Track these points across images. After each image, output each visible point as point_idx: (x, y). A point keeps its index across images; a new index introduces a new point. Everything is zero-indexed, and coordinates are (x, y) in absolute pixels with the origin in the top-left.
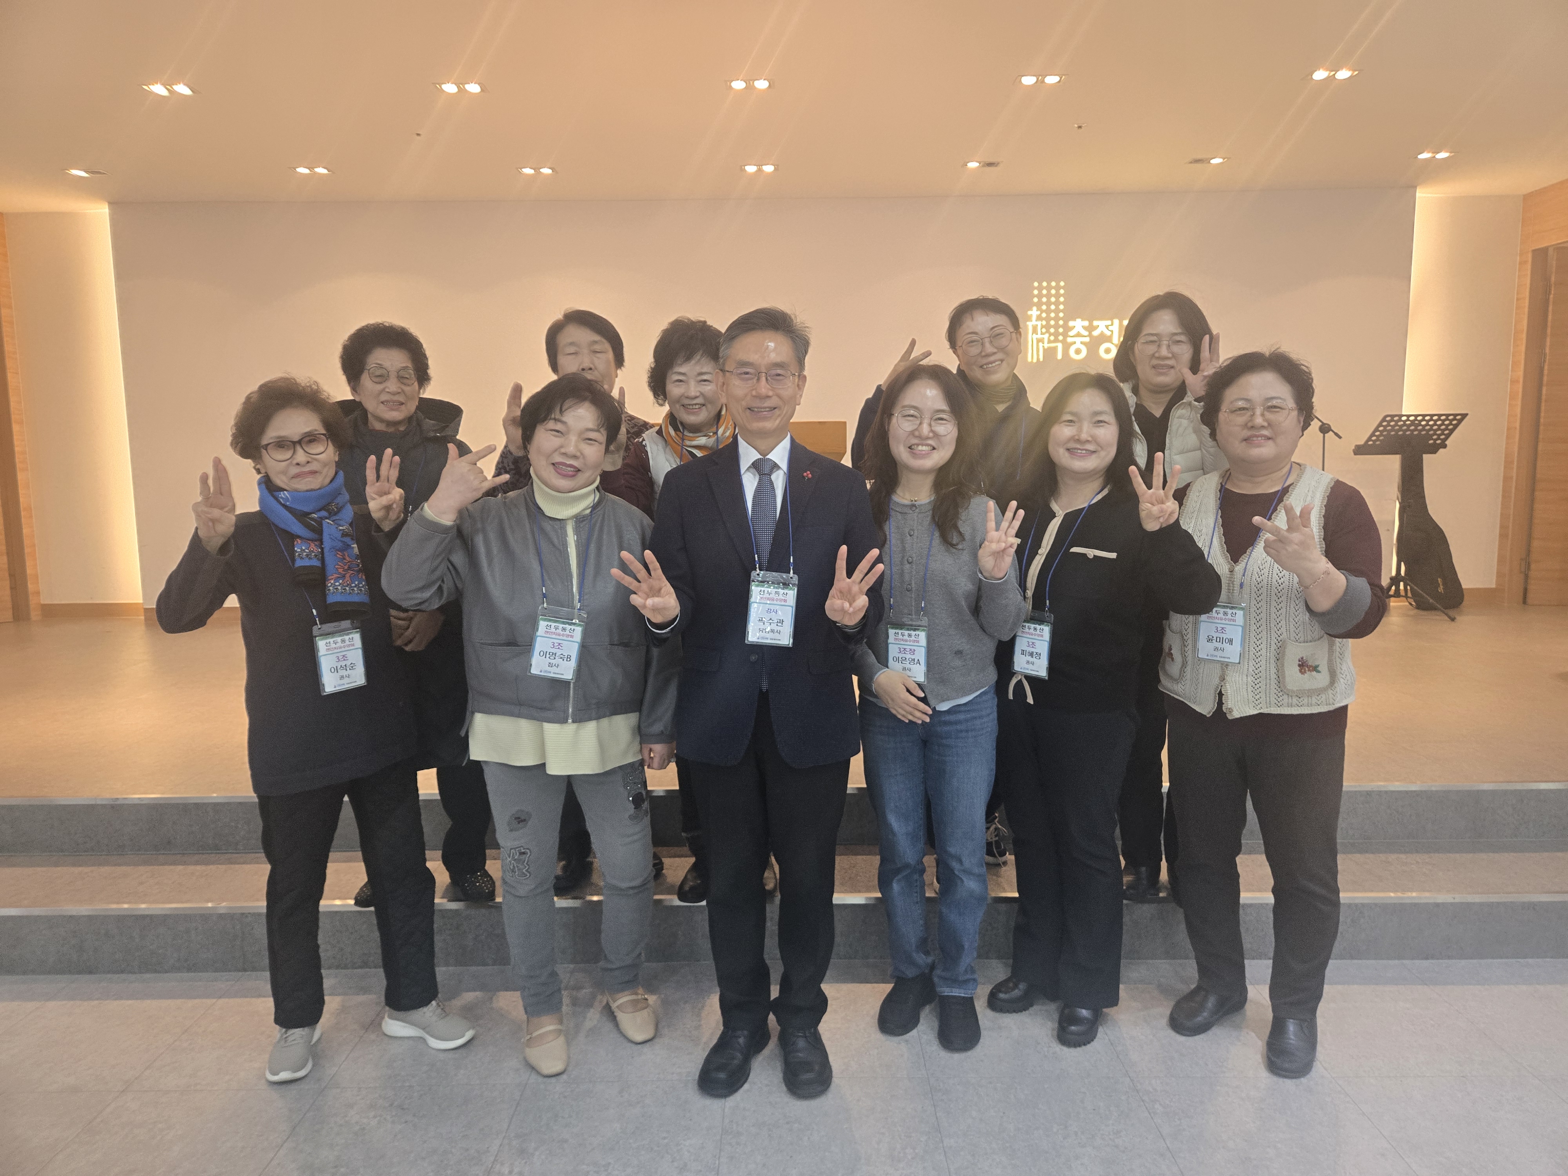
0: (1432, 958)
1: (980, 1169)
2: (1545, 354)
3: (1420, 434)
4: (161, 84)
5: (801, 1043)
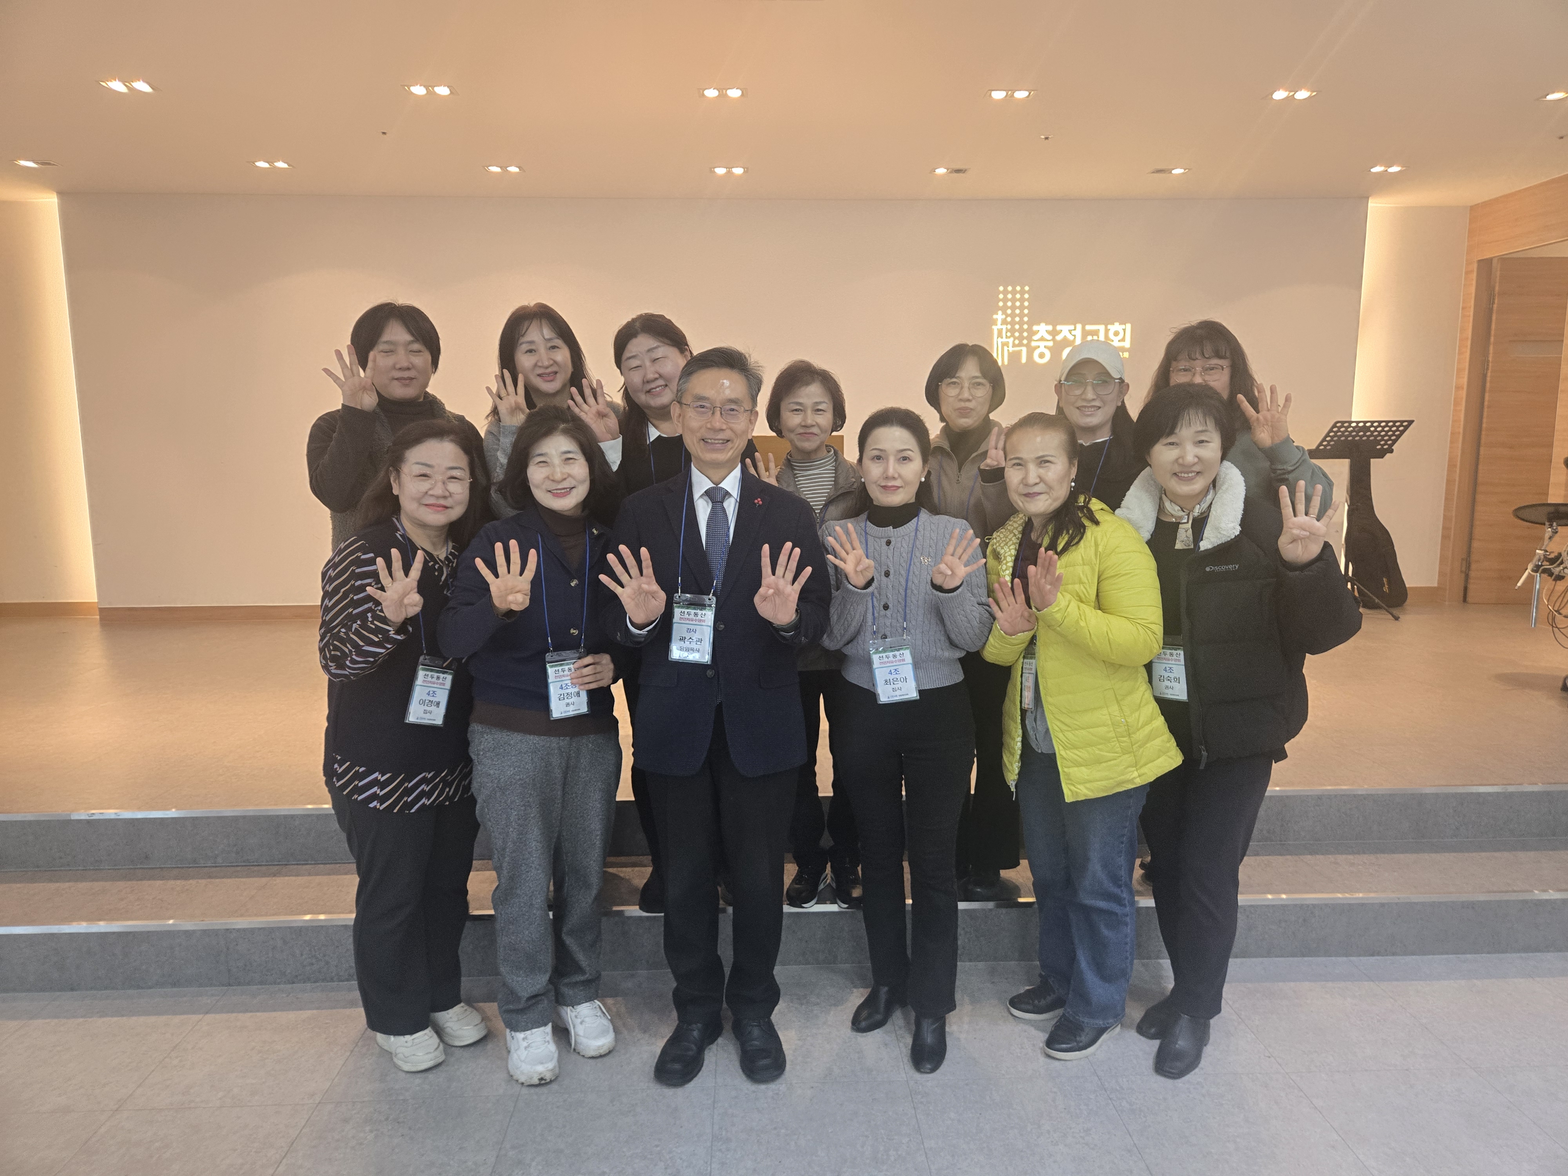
0: (1379, 954)
1: (959, 1169)
2: (1488, 362)
3: (1368, 439)
4: (119, 81)
5: (756, 1032)
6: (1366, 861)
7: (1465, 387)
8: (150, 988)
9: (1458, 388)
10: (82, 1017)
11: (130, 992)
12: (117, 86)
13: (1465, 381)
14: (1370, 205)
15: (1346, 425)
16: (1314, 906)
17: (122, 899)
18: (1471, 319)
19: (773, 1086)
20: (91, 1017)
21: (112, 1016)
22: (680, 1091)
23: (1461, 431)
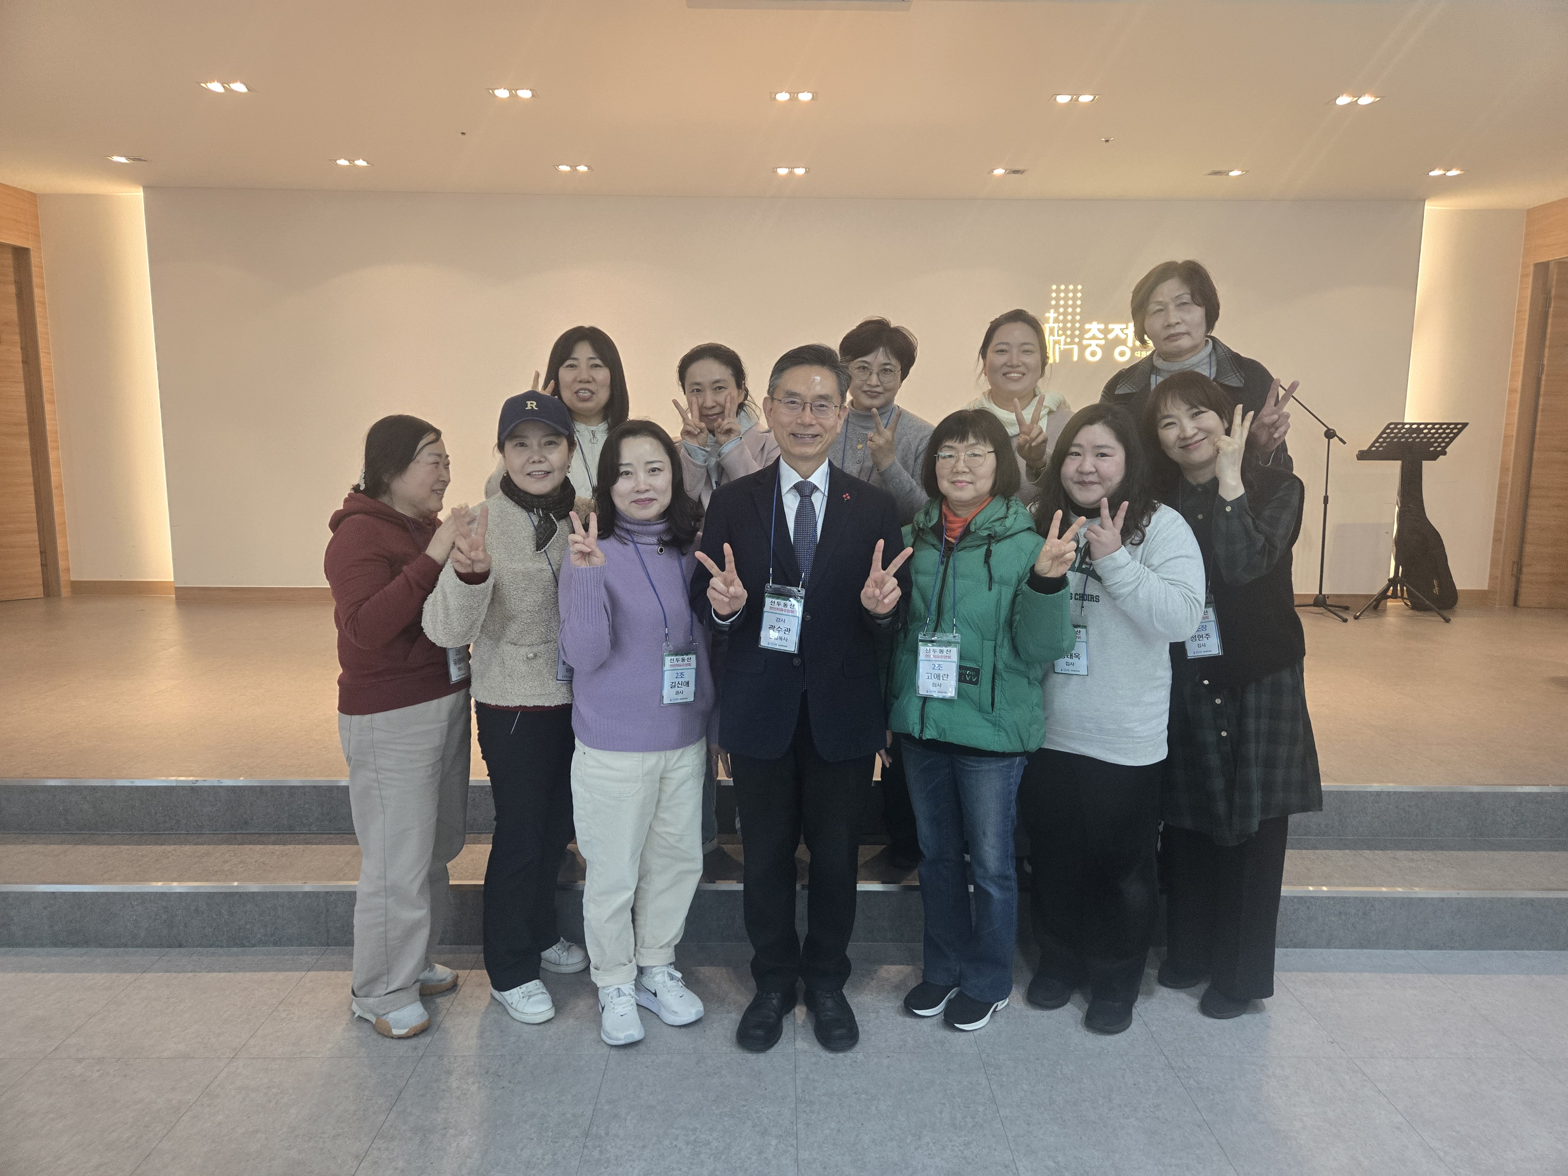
0: (1436, 948)
3: (1421, 441)
4: (218, 82)
5: (829, 1003)
6: (1424, 857)
7: (1519, 390)
8: (254, 946)
9: (1512, 391)
10: (191, 972)
11: (235, 949)
12: (216, 87)
13: (1519, 384)
14: (1426, 207)
15: (1399, 426)
16: (1374, 899)
17: (226, 862)
18: (1526, 322)
19: (850, 1054)
20: (200, 972)
21: (220, 972)
22: (762, 1056)
23: (1515, 434)
